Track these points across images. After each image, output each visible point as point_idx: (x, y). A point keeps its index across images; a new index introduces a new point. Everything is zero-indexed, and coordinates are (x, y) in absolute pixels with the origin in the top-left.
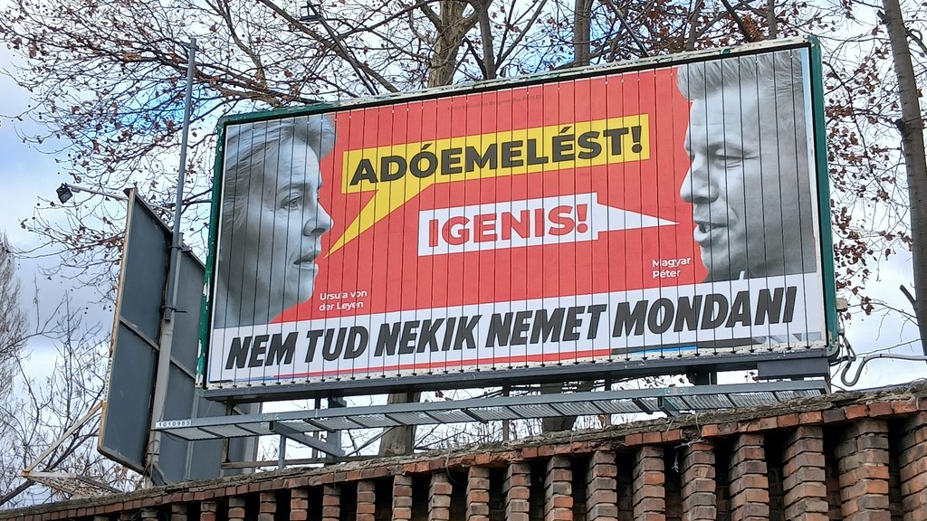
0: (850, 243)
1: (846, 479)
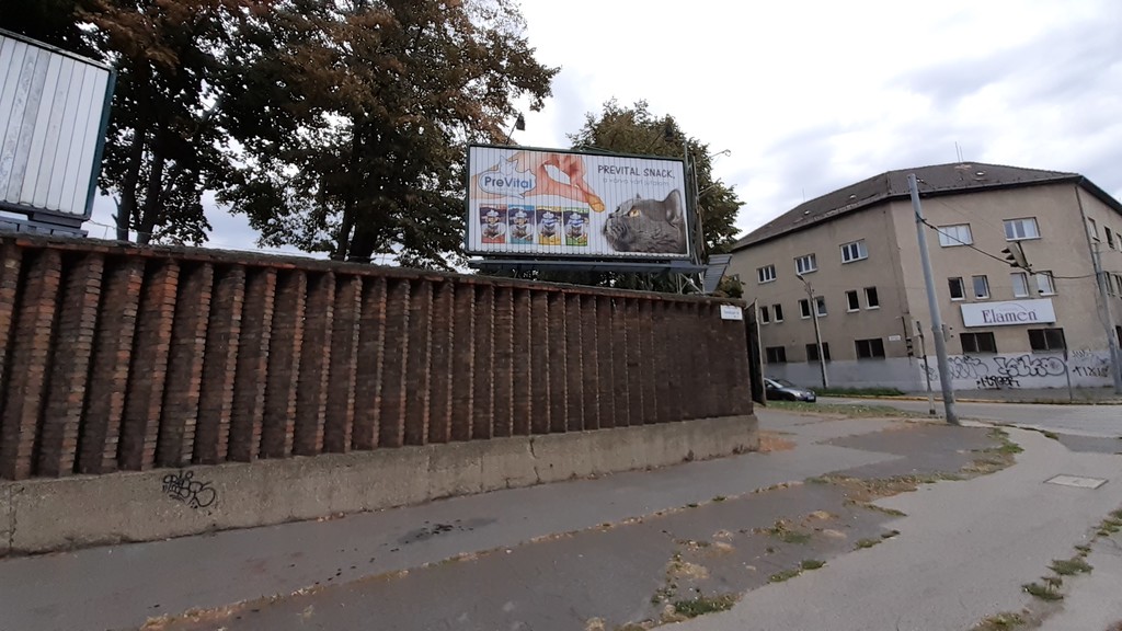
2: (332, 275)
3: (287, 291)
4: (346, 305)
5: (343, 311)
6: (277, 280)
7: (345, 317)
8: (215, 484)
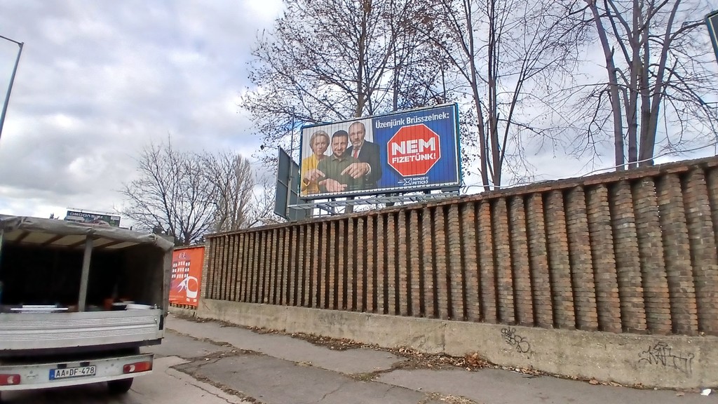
0: (465, 157)
1: (463, 217)
2: (580, 189)
3: (551, 207)
4: (596, 210)
5: (595, 216)
6: (542, 201)
7: (597, 220)
8: (528, 340)
